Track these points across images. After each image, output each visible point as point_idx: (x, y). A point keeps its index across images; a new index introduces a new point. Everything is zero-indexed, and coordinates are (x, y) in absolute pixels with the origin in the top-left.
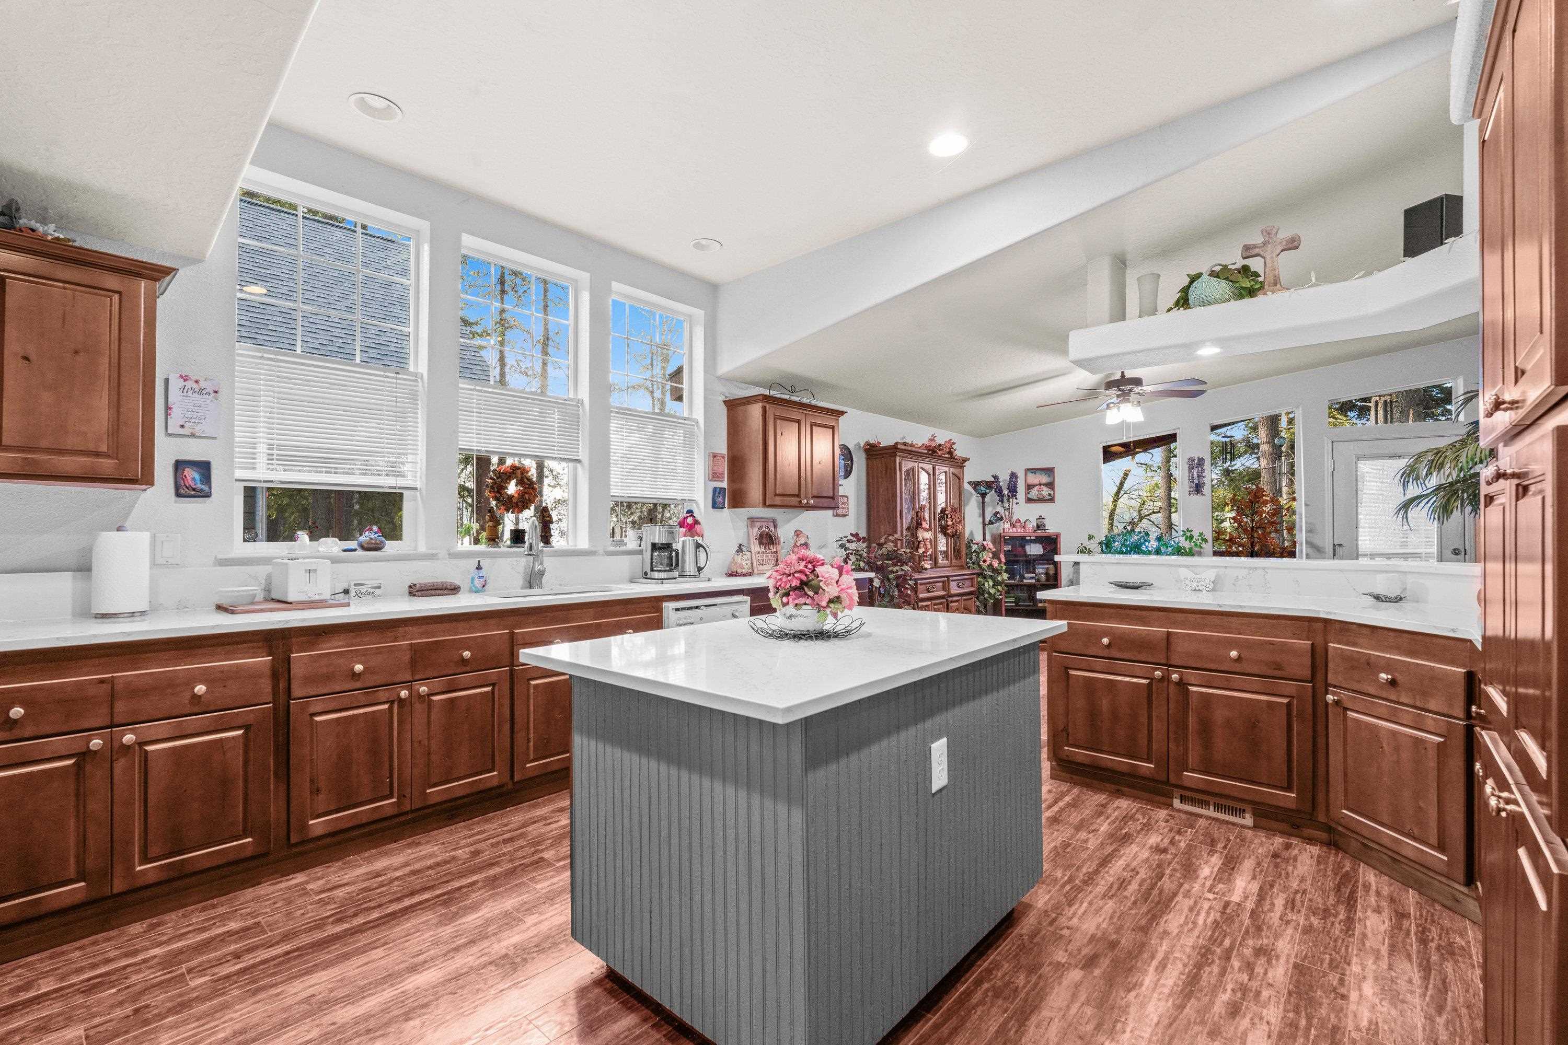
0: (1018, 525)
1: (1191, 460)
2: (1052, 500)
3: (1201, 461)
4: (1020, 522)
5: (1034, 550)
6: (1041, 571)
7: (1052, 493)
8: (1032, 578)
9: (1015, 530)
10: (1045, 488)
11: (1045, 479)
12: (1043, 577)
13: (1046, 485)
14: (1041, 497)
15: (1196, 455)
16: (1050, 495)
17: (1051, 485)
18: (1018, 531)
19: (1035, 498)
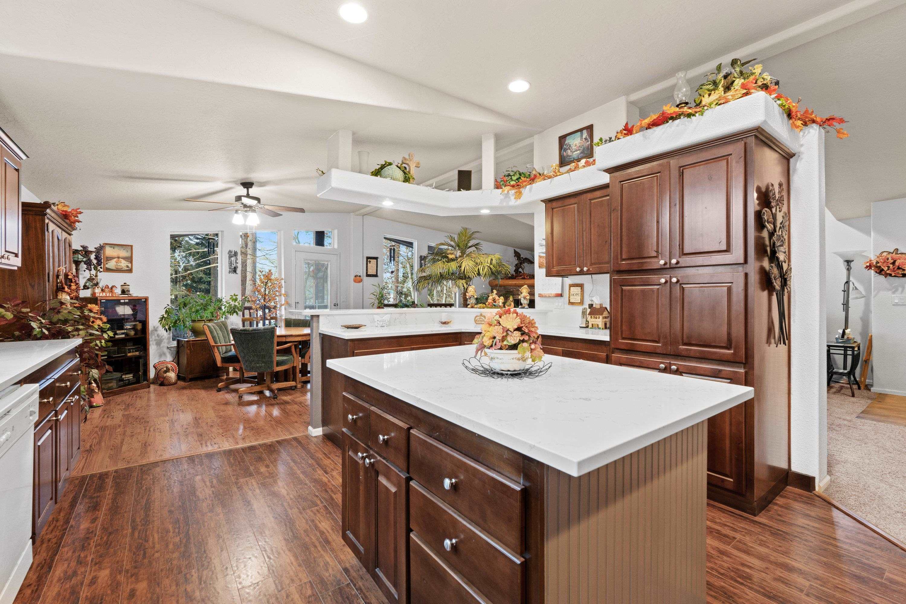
0: (107, 290)
1: (230, 252)
2: (130, 271)
3: (236, 254)
4: (108, 287)
5: (124, 311)
6: (129, 327)
7: (130, 265)
8: (123, 334)
9: (104, 294)
10: (123, 261)
11: (123, 253)
12: (132, 333)
13: (125, 258)
14: (119, 267)
15: (233, 249)
16: (127, 267)
17: (130, 259)
18: (107, 295)
19: (114, 268)
